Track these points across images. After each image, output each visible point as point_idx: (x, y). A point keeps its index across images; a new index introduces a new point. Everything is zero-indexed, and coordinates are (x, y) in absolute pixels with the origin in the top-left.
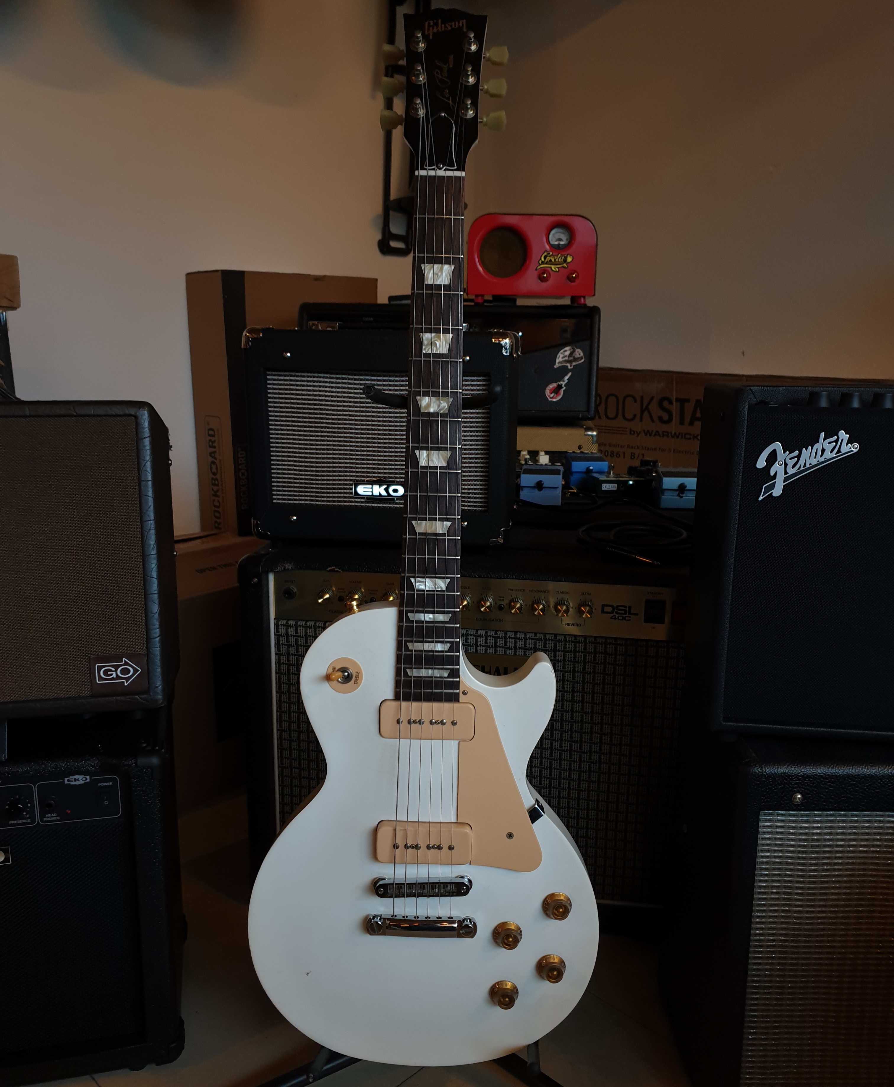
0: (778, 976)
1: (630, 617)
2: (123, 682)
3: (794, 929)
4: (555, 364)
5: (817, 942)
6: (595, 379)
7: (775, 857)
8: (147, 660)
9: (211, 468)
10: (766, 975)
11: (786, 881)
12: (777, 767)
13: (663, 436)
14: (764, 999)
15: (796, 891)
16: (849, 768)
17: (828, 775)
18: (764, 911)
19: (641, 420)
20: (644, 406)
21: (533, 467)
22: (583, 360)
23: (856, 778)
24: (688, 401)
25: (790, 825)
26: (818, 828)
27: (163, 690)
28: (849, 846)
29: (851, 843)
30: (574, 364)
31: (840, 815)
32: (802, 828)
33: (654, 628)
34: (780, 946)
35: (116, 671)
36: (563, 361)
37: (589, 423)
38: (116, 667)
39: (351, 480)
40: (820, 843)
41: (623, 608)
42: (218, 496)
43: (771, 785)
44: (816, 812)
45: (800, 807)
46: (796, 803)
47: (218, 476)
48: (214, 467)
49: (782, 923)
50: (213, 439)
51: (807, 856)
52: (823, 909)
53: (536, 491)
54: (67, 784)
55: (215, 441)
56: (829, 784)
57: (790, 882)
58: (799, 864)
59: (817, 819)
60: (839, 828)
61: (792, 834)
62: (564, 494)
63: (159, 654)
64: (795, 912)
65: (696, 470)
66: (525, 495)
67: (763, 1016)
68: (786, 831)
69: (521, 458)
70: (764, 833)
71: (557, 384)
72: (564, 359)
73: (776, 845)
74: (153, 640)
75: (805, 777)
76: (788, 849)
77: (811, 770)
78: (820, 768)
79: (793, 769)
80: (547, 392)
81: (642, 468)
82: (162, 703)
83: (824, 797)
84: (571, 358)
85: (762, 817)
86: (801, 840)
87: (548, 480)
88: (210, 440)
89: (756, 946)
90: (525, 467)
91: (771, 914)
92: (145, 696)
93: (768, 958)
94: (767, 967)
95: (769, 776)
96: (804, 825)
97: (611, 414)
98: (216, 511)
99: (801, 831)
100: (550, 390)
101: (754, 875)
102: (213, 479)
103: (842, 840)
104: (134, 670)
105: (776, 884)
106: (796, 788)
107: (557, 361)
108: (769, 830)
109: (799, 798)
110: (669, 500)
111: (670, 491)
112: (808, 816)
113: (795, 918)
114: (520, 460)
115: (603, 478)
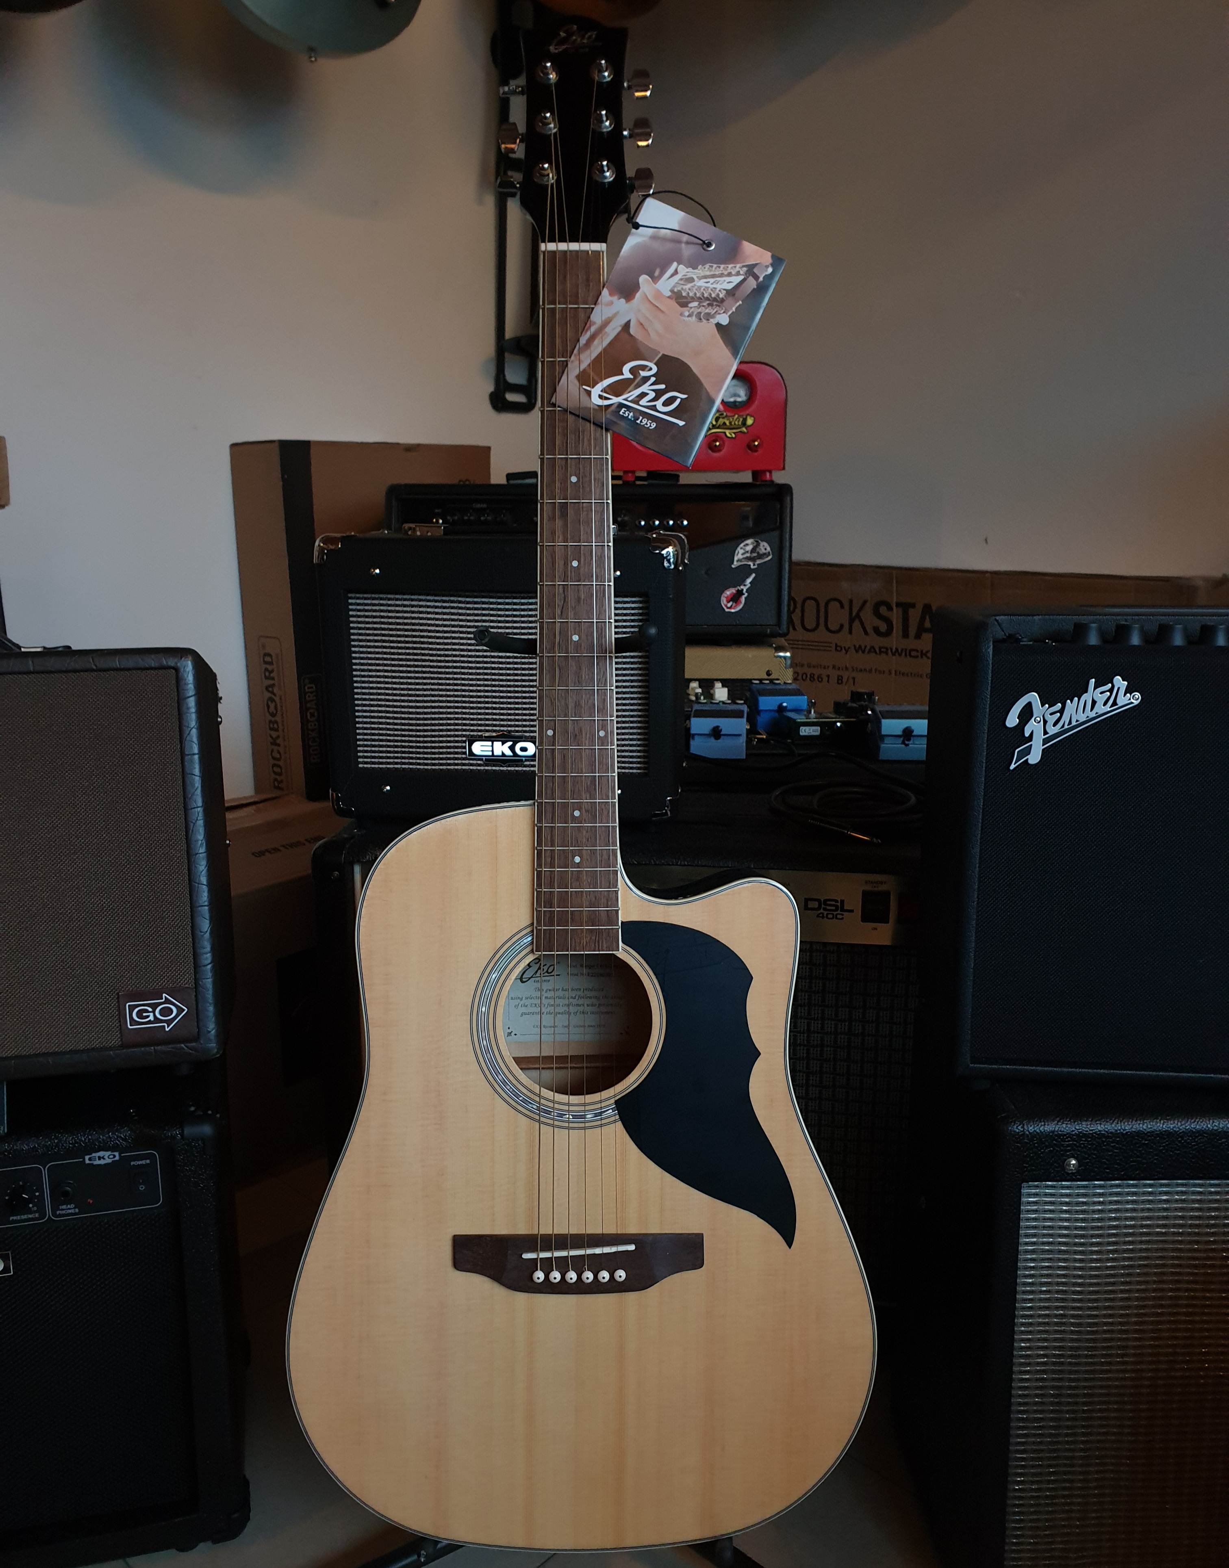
0: (1052, 1404)
1: (843, 915)
2: (164, 1026)
3: (1072, 1340)
4: (733, 563)
5: (1103, 1356)
6: (786, 582)
7: (1043, 1243)
8: (196, 996)
9: (268, 707)
10: (1036, 1403)
11: (1059, 1276)
12: (1043, 1123)
13: (881, 652)
14: (1035, 1435)
15: (1073, 1289)
16: (1139, 1122)
17: (1111, 1133)
18: (1031, 1316)
19: (850, 632)
20: (854, 614)
21: (707, 708)
22: (770, 557)
23: (1149, 1136)
24: (913, 605)
25: (1063, 1200)
26: (1100, 1203)
27: (218, 1036)
28: (1142, 1226)
29: (1144, 1223)
30: (758, 562)
31: (1129, 1186)
32: (1078, 1204)
33: (875, 929)
34: (1054, 1364)
35: (154, 1012)
36: (743, 558)
37: (782, 641)
38: (154, 1007)
39: (464, 736)
40: (1103, 1224)
41: (833, 903)
42: (279, 745)
43: (1037, 1148)
44: (1096, 1182)
45: (1076, 1176)
46: (1070, 1172)
47: (278, 718)
48: (272, 706)
49: (1056, 1332)
50: (270, 668)
51: (1087, 1240)
52: (1109, 1312)
53: (712, 739)
54: (88, 1164)
55: (272, 671)
56: (1112, 1145)
57: (1064, 1276)
58: (1076, 1252)
59: (1098, 1191)
60: (1128, 1202)
61: (1066, 1212)
62: (749, 741)
63: (211, 987)
64: (1073, 1316)
65: (927, 708)
66: (697, 747)
67: (1033, 1459)
68: (1058, 1208)
69: (690, 691)
70: (1028, 1211)
71: (737, 589)
72: (745, 556)
73: (1044, 1227)
74: (204, 968)
75: (1081, 1136)
76: (1060, 1232)
77: (1089, 1126)
78: (1101, 1124)
79: (1064, 1126)
80: (724, 601)
81: (854, 705)
82: (217, 1053)
83: (1107, 1162)
84: (755, 555)
85: (1025, 1191)
86: (1077, 1220)
87: (727, 725)
88: (266, 670)
89: (1021, 1364)
90: (696, 707)
91: (1040, 1320)
92: (194, 1044)
93: (1037, 1380)
94: (1037, 1392)
95: (1033, 1136)
96: (1081, 1200)
97: (810, 623)
98: (274, 765)
99: (1078, 1208)
100: (727, 598)
101: (1017, 1268)
102: (270, 722)
103: (1132, 1219)
104: (177, 1010)
105: (1046, 1280)
106: (1069, 1151)
107: (736, 558)
108: (1035, 1207)
109: (1073, 1164)
110: (890, 750)
111: (890, 738)
112: (1087, 1187)
113: (1072, 1324)
114: (689, 695)
115: (800, 718)
